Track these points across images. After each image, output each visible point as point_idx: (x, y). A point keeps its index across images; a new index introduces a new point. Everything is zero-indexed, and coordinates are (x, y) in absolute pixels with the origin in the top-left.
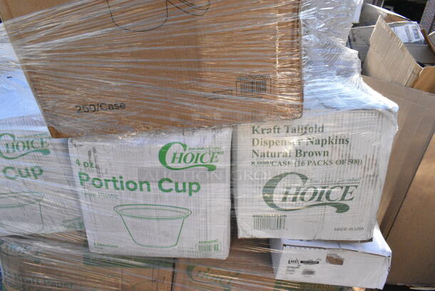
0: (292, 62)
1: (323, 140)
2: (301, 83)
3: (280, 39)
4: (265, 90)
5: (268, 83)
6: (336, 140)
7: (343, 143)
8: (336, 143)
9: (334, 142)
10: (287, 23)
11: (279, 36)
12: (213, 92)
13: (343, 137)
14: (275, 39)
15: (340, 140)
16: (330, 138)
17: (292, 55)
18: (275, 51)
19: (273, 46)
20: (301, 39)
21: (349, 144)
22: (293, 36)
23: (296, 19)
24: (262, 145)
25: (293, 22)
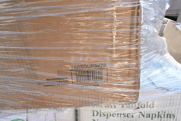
0: (130, 52)
1: (153, 114)
2: (138, 72)
3: (117, 28)
4: (101, 78)
5: (104, 72)
6: (164, 115)
7: (170, 117)
8: (164, 117)
9: (162, 116)
10: (126, 10)
11: (116, 25)
12: (48, 80)
13: (170, 113)
14: (112, 28)
15: (168, 115)
16: (159, 113)
17: (130, 45)
18: (112, 40)
19: (110, 34)
20: (141, 29)
21: (175, 118)
22: (132, 24)
23: (137, 5)
24: (100, 116)
25: (133, 8)
